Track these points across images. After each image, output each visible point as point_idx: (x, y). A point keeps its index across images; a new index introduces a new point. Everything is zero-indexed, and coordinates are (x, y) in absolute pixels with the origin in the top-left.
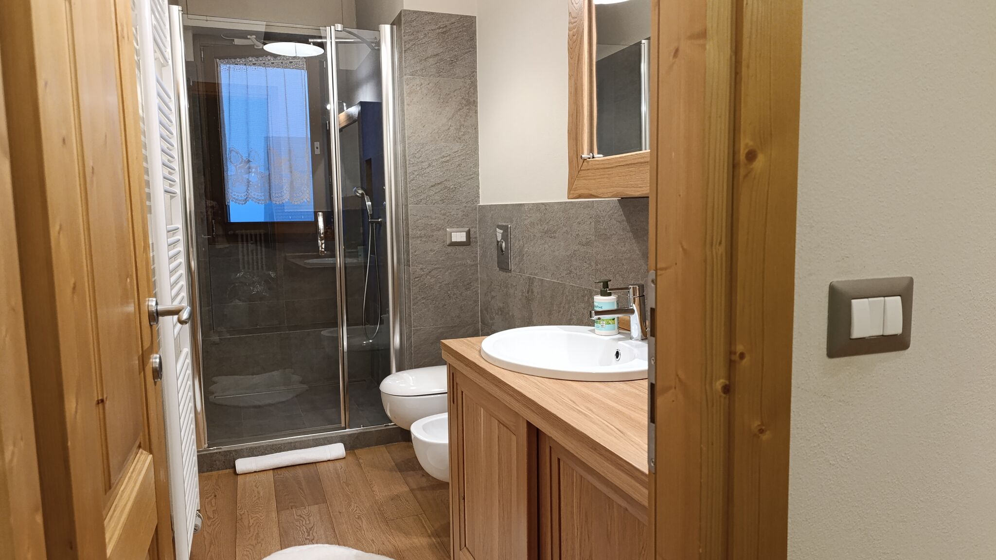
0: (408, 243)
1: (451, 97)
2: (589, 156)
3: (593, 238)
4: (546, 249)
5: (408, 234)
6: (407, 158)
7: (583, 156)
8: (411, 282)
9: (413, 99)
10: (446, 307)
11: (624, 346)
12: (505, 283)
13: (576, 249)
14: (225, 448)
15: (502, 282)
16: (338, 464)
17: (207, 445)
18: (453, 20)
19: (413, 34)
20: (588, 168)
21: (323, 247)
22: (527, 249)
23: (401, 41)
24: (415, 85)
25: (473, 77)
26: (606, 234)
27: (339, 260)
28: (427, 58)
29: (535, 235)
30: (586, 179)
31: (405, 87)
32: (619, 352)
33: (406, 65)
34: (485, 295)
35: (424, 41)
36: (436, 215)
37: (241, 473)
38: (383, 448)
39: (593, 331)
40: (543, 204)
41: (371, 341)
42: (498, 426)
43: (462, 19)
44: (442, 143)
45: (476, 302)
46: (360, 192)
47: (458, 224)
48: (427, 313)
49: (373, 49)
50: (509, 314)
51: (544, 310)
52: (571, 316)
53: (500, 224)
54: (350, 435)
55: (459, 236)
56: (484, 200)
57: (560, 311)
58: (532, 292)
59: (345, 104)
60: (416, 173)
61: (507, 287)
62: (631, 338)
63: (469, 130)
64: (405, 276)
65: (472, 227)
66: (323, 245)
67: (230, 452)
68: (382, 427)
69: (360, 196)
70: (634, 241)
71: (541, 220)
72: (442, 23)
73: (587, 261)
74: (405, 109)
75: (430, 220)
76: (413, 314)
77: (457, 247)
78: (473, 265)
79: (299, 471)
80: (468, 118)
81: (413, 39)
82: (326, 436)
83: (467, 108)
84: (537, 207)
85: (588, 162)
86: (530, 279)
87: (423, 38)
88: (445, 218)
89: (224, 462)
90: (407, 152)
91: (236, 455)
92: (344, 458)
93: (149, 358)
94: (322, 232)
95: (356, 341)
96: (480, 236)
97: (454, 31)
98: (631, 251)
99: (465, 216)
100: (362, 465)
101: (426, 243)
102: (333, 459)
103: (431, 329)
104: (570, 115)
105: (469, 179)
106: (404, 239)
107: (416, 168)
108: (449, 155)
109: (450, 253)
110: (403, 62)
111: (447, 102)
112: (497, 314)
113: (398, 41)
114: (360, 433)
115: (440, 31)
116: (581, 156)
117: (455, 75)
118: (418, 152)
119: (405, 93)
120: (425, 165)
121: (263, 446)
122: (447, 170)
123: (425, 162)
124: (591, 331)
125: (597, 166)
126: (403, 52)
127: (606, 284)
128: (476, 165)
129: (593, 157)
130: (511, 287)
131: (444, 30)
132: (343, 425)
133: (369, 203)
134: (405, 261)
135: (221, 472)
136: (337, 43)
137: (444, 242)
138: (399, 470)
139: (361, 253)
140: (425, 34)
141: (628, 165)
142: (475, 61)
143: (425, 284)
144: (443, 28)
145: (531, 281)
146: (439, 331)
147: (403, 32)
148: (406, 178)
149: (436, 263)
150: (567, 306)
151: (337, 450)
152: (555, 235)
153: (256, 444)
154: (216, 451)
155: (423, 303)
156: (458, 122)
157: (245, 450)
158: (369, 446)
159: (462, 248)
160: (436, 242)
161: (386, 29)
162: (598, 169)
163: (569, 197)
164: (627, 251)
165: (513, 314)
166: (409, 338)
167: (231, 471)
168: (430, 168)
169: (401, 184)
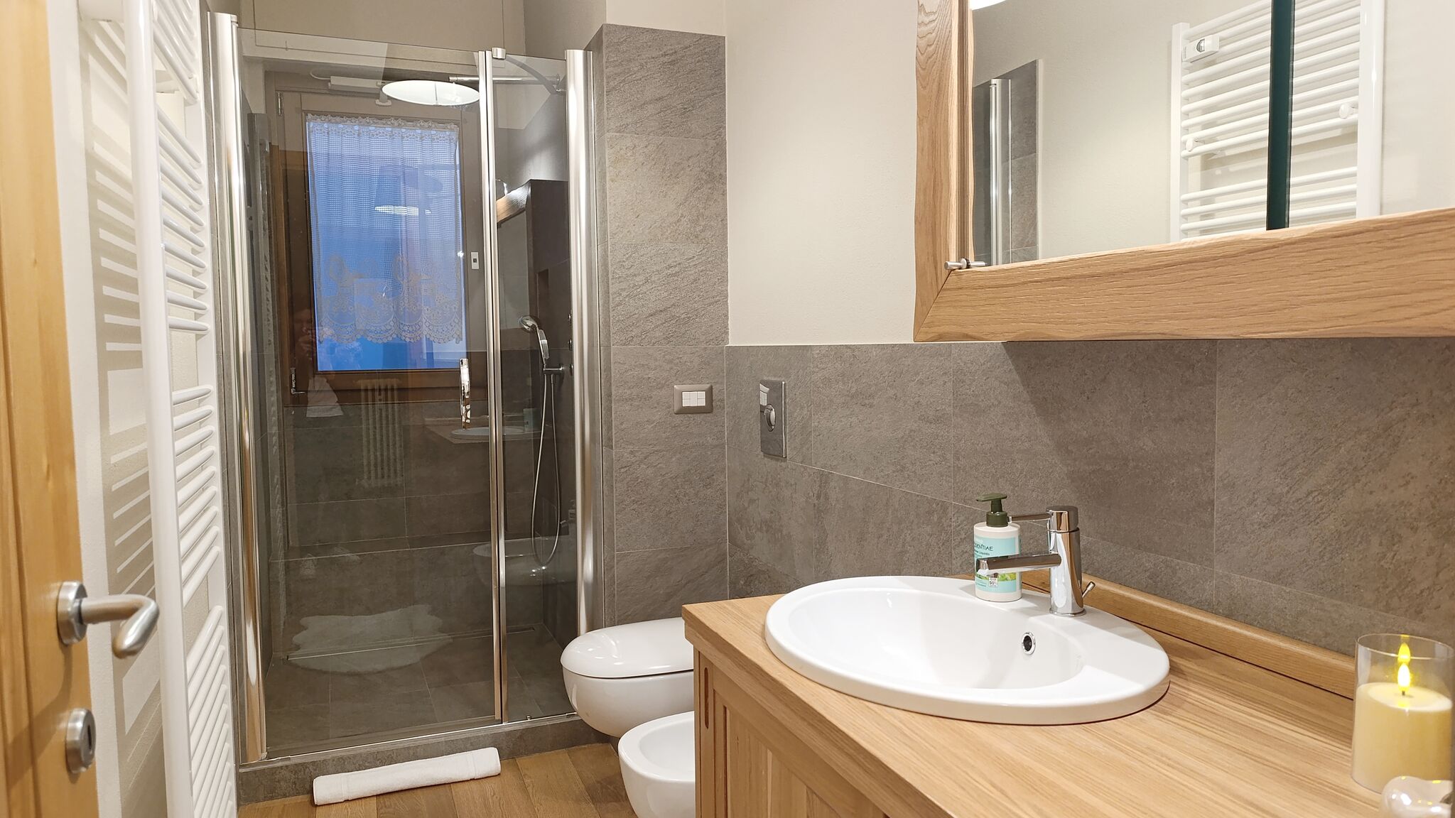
0: (610, 409)
1: (683, 169)
2: (959, 264)
3: (950, 410)
4: (852, 425)
5: (610, 395)
6: (611, 269)
7: (949, 263)
8: (615, 474)
9: (620, 172)
10: (672, 516)
11: (1040, 626)
12: (775, 479)
13: (913, 428)
14: (296, 759)
15: (770, 476)
16: (487, 785)
17: (265, 754)
18: (687, 43)
19: (621, 64)
20: (960, 286)
21: (469, 417)
22: (816, 424)
23: (602, 74)
24: (624, 148)
25: (720, 136)
26: (976, 405)
27: (495, 431)
28: (644, 104)
29: (831, 401)
30: (954, 307)
31: (607, 152)
32: (1032, 638)
33: (610, 114)
34: (738, 496)
35: (639, 75)
36: (657, 363)
37: (322, 803)
38: (562, 756)
39: (970, 590)
40: (847, 346)
41: (544, 568)
42: (808, 799)
43: (702, 40)
44: (668, 244)
45: (721, 507)
46: (530, 323)
47: (692, 378)
48: (641, 527)
49: (553, 92)
50: (781, 531)
51: (849, 531)
52: (903, 546)
53: (765, 378)
54: (509, 734)
55: (695, 398)
56: (737, 338)
57: (880, 536)
58: (827, 499)
59: (505, 185)
60: (624, 294)
61: (777, 485)
62: (1052, 609)
63: (712, 223)
64: (604, 463)
65: (717, 383)
66: (469, 412)
67: (304, 765)
68: (562, 719)
69: (529, 330)
70: (1037, 420)
71: (843, 375)
72: (669, 47)
73: (936, 450)
74: (608, 186)
75: (648, 371)
76: (617, 529)
77: (690, 415)
78: (717, 446)
79: (422, 798)
80: (711, 203)
81: (621, 73)
82: (468, 735)
83: (709, 186)
84: (838, 352)
85: (960, 274)
86: (822, 474)
87: (638, 71)
88: (672, 368)
89: (295, 783)
90: (610, 259)
91: (315, 770)
92: (499, 774)
93: (60, 721)
94: (466, 391)
95: (520, 568)
96: (729, 397)
97: (690, 60)
98: (1032, 438)
99: (705, 364)
100: (530, 789)
101: (640, 410)
102: (479, 777)
103: (646, 553)
104: (921, 190)
105: (710, 304)
106: (603, 401)
107: (624, 285)
108: (679, 264)
109: (679, 426)
110: (605, 110)
111: (677, 177)
112: (760, 530)
113: (594, 75)
114: (527, 729)
115: (666, 59)
116: (946, 264)
117: (690, 132)
118: (627, 259)
119: (607, 161)
120: (640, 279)
121: (361, 754)
122: (676, 288)
123: (639, 275)
124: (965, 589)
125: (982, 283)
126: (605, 93)
127: (997, 504)
128: (724, 280)
129: (968, 267)
130: (785, 486)
131: (673, 58)
132: (498, 716)
133: (543, 342)
134: (604, 438)
135: (288, 800)
136: (494, 82)
137: (669, 407)
138: (592, 798)
139: (529, 419)
140: (642, 65)
141: (1052, 280)
142: (724, 110)
143: (638, 478)
144: (672, 54)
145: (824, 479)
146: (659, 557)
147: (605, 60)
148: (607, 302)
149: (655, 442)
150: (895, 528)
151: (486, 761)
152: (871, 401)
153: (349, 751)
154: (280, 764)
155: (634, 510)
156: (693, 210)
157: (331, 762)
158: (540, 751)
159: (699, 418)
160: (656, 407)
161: (576, 58)
162: (981, 287)
163: (918, 338)
164: (1023, 438)
165: (789, 533)
166: (610, 568)
167: (305, 798)
168: (648, 286)
169: (598, 313)
